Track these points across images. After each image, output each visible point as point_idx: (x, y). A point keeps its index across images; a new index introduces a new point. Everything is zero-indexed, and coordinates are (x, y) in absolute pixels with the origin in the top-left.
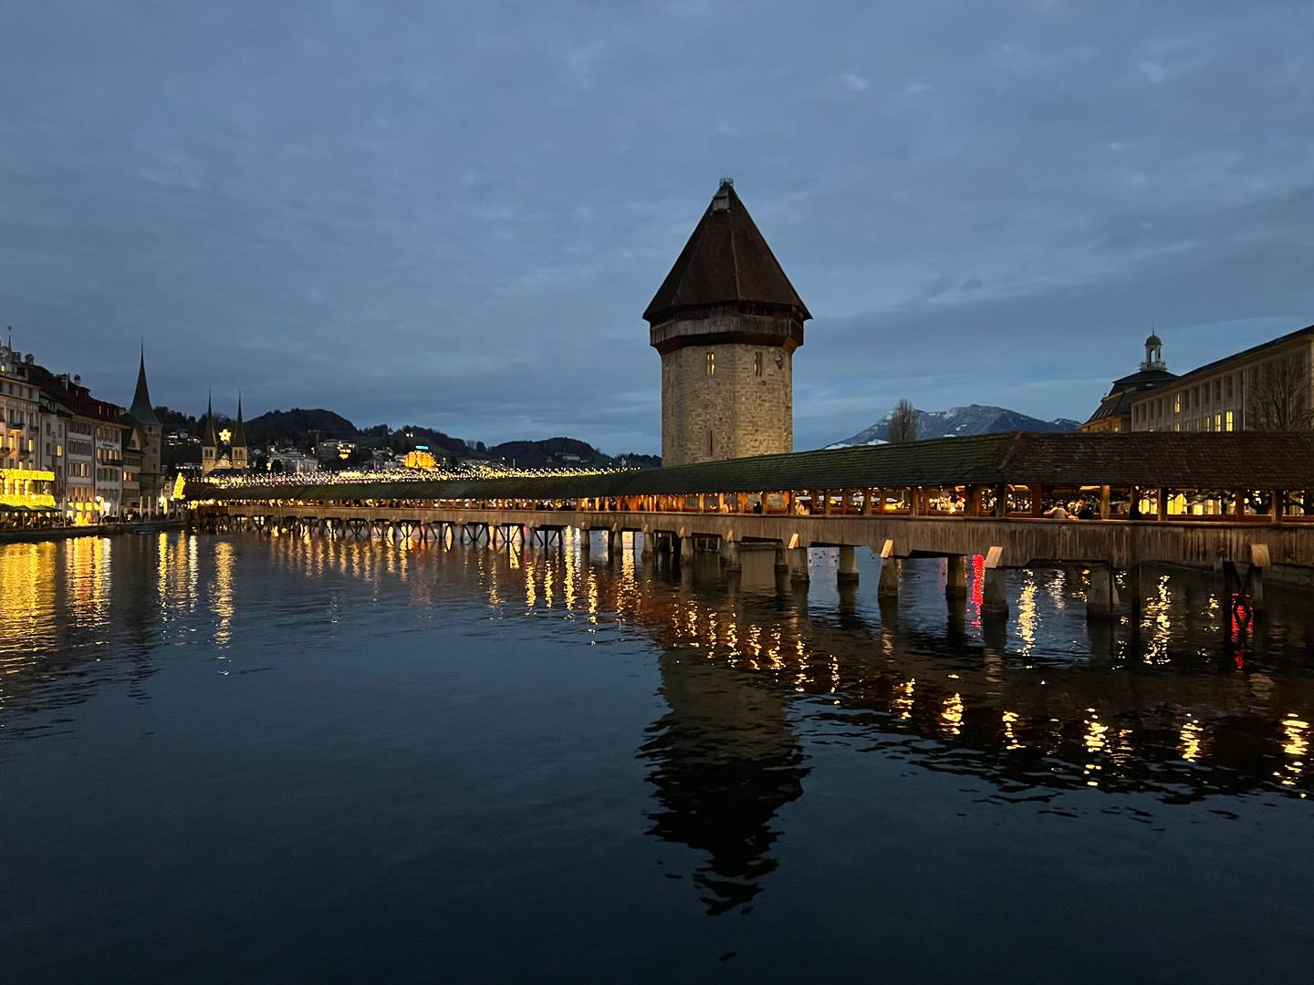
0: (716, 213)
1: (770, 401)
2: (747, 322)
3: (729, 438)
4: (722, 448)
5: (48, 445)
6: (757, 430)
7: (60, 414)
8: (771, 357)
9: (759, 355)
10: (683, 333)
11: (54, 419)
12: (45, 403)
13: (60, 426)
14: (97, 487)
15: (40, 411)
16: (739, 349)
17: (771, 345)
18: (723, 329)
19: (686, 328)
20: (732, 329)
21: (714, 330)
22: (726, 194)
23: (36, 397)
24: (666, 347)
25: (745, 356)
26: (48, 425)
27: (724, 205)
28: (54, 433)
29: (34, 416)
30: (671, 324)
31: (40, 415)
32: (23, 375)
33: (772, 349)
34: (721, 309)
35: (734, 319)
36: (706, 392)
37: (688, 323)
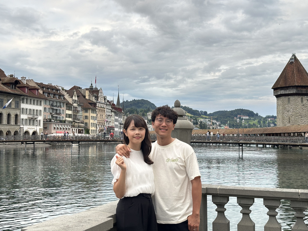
0: (291, 62)
1: (305, 110)
2: (298, 91)
3: (294, 119)
4: (292, 121)
5: (112, 120)
6: (302, 117)
8: (305, 99)
9: (302, 99)
10: (282, 93)
11: (113, 113)
12: (112, 109)
13: (114, 115)
15: (111, 111)
16: (296, 97)
17: (305, 96)
18: (292, 92)
19: (282, 92)
20: (294, 92)
21: (290, 92)
22: (293, 58)
24: (278, 96)
25: (299, 99)
26: (112, 115)
27: (293, 61)
28: (113, 117)
30: (279, 91)
33: (306, 97)
34: (291, 87)
35: (295, 90)
36: (288, 107)
37: (283, 91)
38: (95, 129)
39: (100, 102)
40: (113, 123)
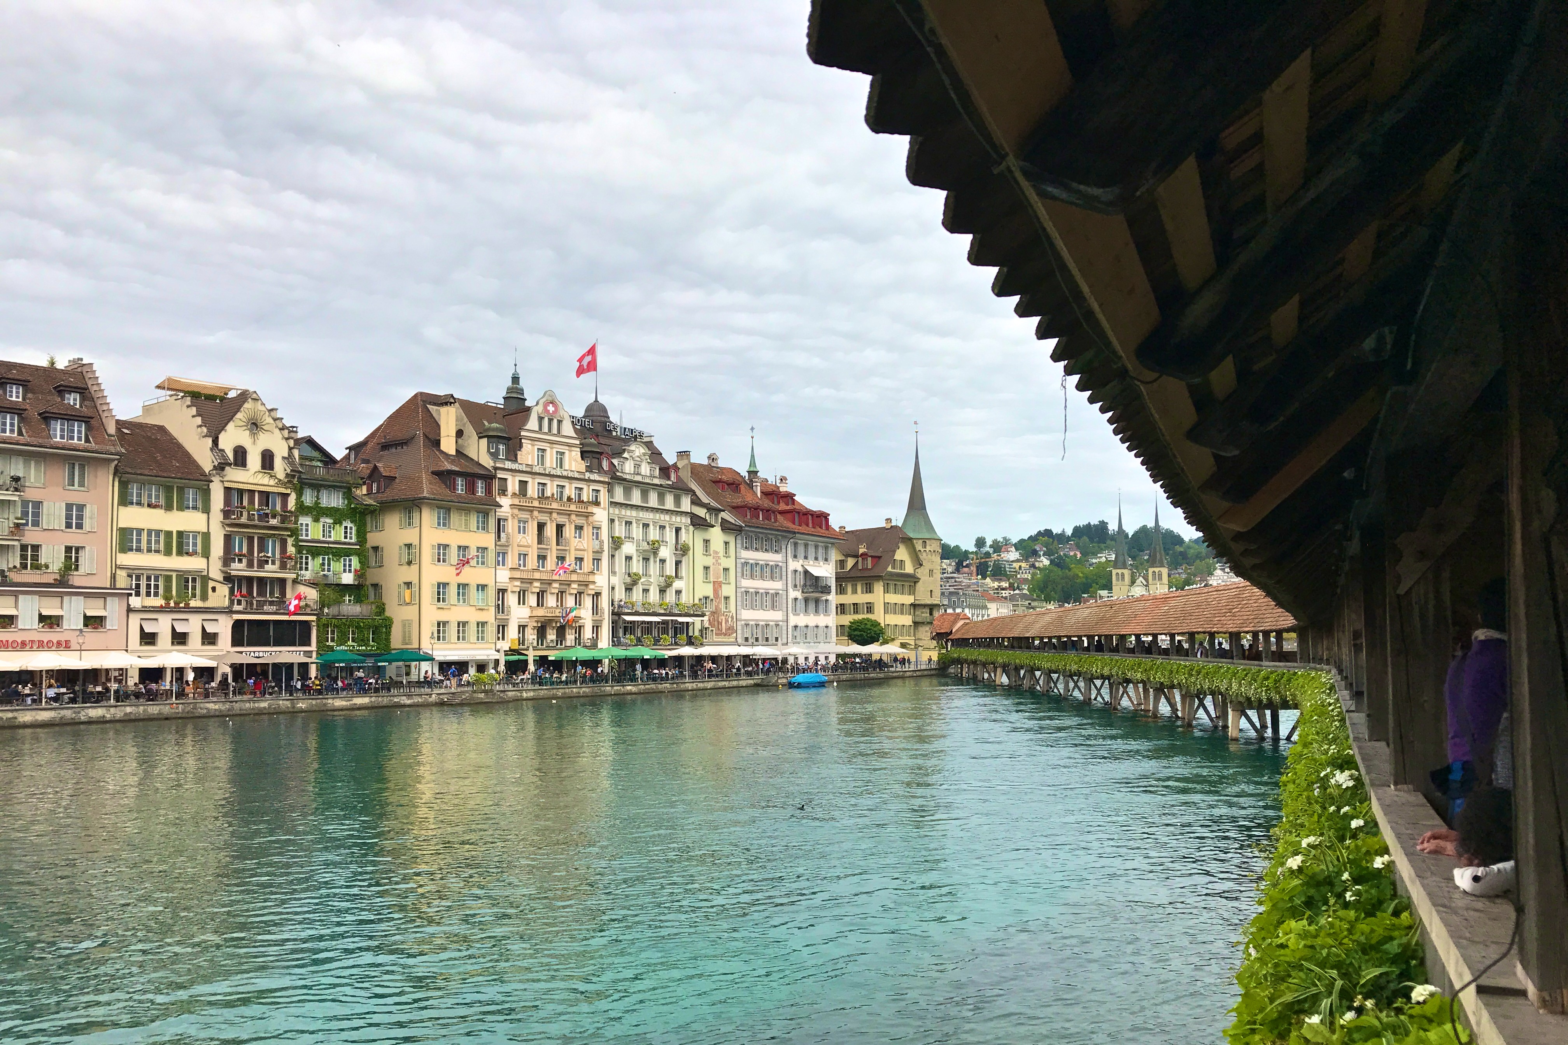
5: (706, 568)
7: (726, 527)
11: (716, 534)
12: (701, 512)
13: (726, 543)
14: (792, 623)
15: (693, 524)
23: (686, 504)
26: (706, 542)
28: (716, 552)
29: (683, 530)
31: (691, 527)
32: (669, 478)
38: (490, 616)
39: (536, 469)
40: (717, 586)
